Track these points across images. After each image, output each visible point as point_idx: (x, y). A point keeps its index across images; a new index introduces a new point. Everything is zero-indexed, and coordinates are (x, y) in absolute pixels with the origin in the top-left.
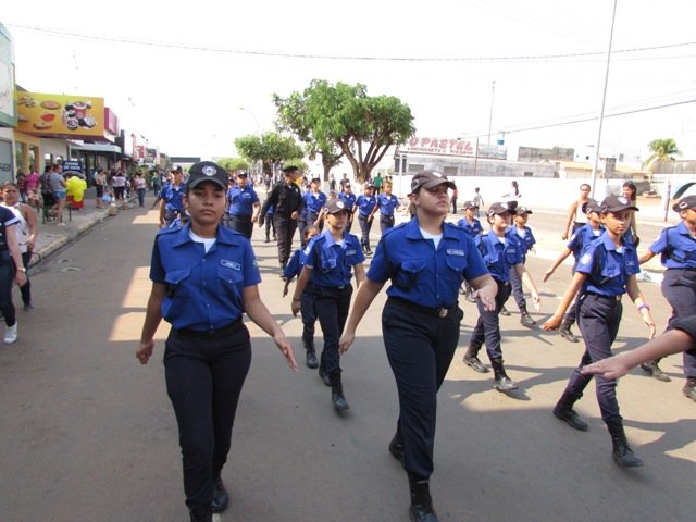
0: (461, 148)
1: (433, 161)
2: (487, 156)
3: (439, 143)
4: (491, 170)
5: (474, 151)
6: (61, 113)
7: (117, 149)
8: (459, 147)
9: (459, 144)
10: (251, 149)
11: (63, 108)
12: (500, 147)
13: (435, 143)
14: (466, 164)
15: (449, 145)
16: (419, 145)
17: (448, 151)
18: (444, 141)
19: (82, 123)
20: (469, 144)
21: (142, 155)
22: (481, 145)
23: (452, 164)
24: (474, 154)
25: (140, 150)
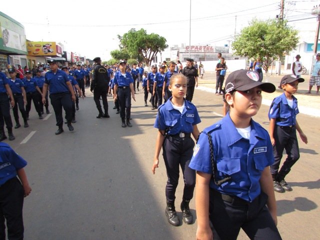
1: (194, 55)
3: (199, 48)
5: (214, 50)
6: (41, 48)
7: (64, 59)
8: (208, 49)
9: (207, 48)
11: (42, 47)
13: (197, 48)
14: (209, 56)
15: (203, 48)
18: (201, 47)
19: (49, 51)
20: (212, 47)
21: (78, 60)
22: (217, 47)
23: (203, 56)
24: (214, 52)
25: (77, 58)
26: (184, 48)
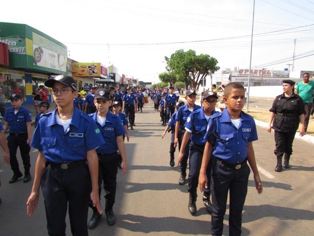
0: (265, 73)
2: (278, 76)
3: (254, 71)
4: (278, 83)
5: (272, 74)
7: (112, 81)
9: (263, 71)
10: (164, 78)
12: (286, 72)
13: (251, 71)
14: (265, 80)
15: (258, 72)
16: (243, 73)
17: (258, 75)
18: (256, 72)
20: (269, 71)
21: (131, 82)
22: (275, 71)
23: (258, 81)
24: (272, 76)
25: (129, 80)
26: (237, 72)
